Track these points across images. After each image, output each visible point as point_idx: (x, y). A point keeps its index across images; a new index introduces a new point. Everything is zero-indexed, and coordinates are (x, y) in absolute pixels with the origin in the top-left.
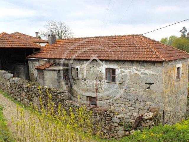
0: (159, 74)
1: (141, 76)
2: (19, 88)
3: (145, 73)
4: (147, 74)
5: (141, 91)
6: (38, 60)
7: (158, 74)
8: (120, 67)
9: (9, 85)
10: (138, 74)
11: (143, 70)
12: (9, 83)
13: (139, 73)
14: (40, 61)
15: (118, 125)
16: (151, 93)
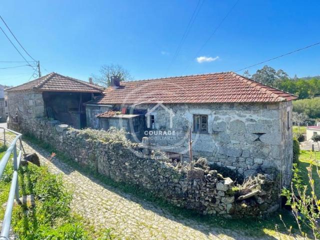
0: (273, 119)
1: (246, 124)
2: (76, 144)
3: (252, 120)
4: (255, 121)
5: (247, 144)
6: (100, 107)
7: (271, 120)
8: (214, 112)
9: (61, 140)
10: (241, 121)
11: (248, 116)
12: (62, 137)
13: (243, 119)
14: (101, 108)
15: (225, 194)
16: (262, 146)
